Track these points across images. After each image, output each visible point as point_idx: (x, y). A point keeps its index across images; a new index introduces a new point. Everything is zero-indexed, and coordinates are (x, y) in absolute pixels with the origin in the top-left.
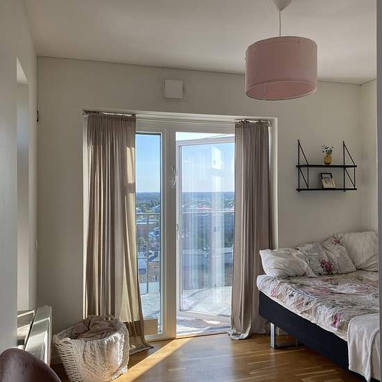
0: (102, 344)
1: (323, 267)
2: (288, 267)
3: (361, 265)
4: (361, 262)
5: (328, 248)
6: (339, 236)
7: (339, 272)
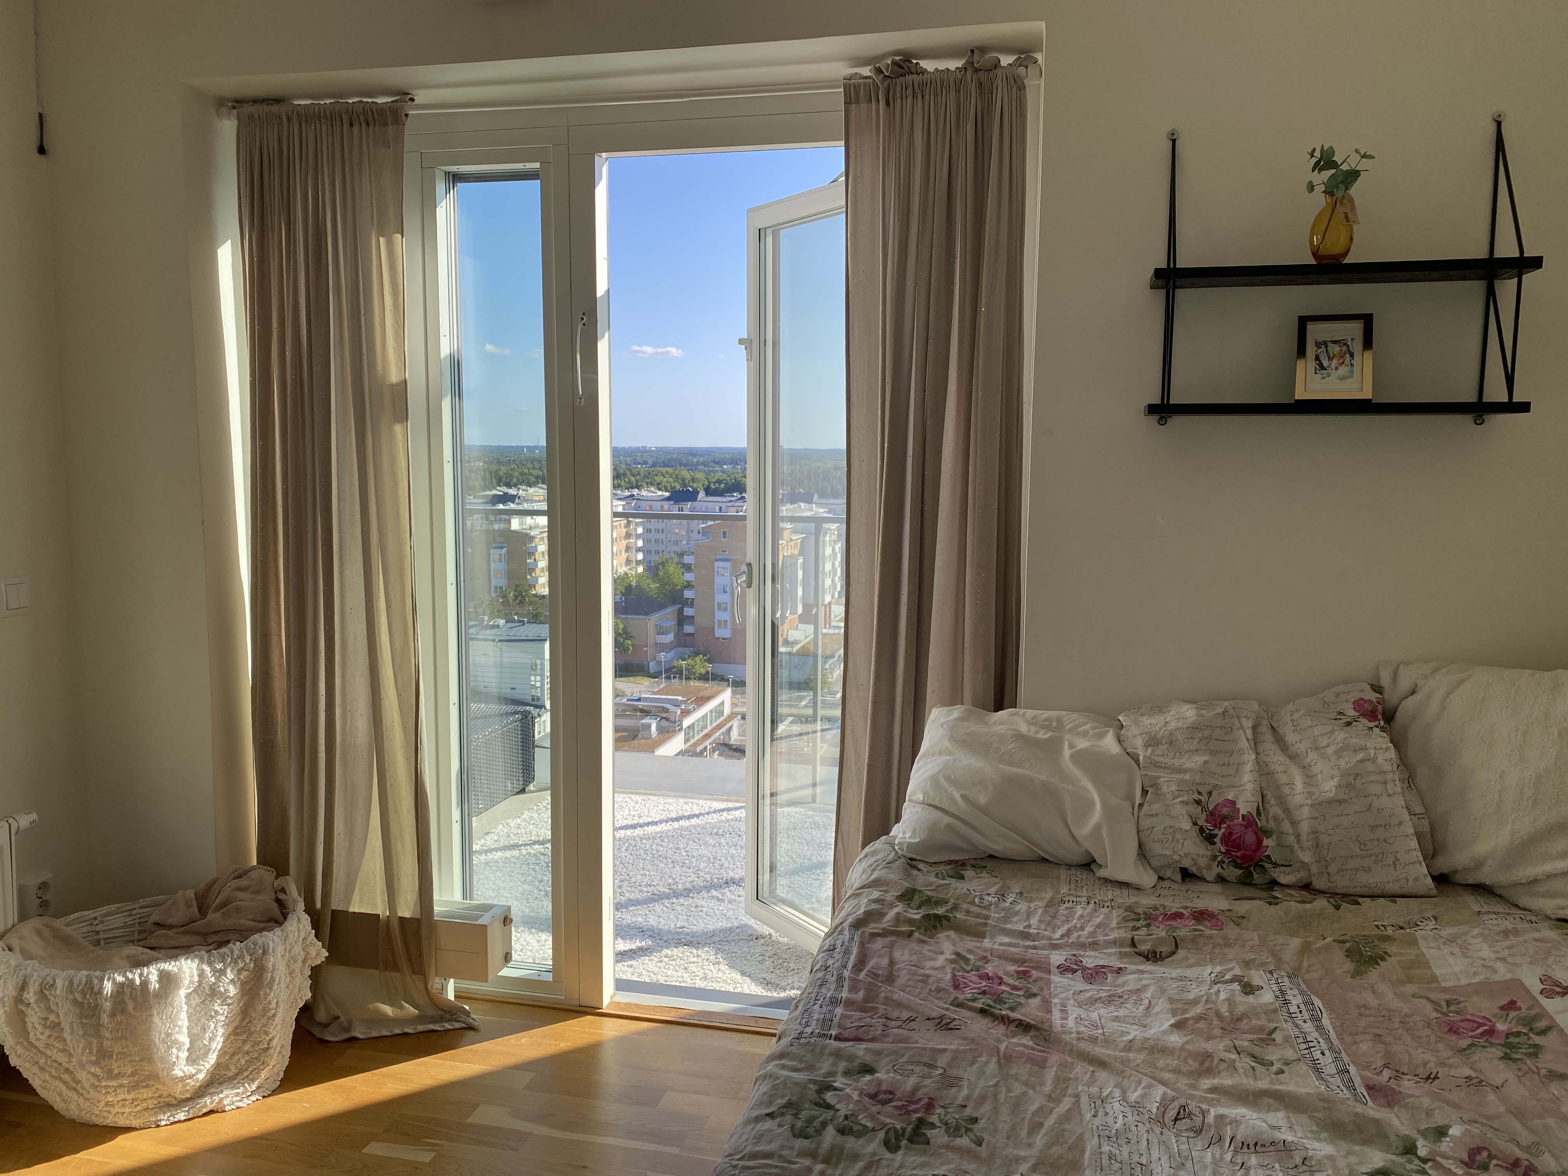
0: (92, 990)
1: (1209, 839)
2: (983, 810)
3: (1479, 863)
4: (1482, 847)
5: (1291, 737)
6: (1405, 683)
7: (1317, 884)
